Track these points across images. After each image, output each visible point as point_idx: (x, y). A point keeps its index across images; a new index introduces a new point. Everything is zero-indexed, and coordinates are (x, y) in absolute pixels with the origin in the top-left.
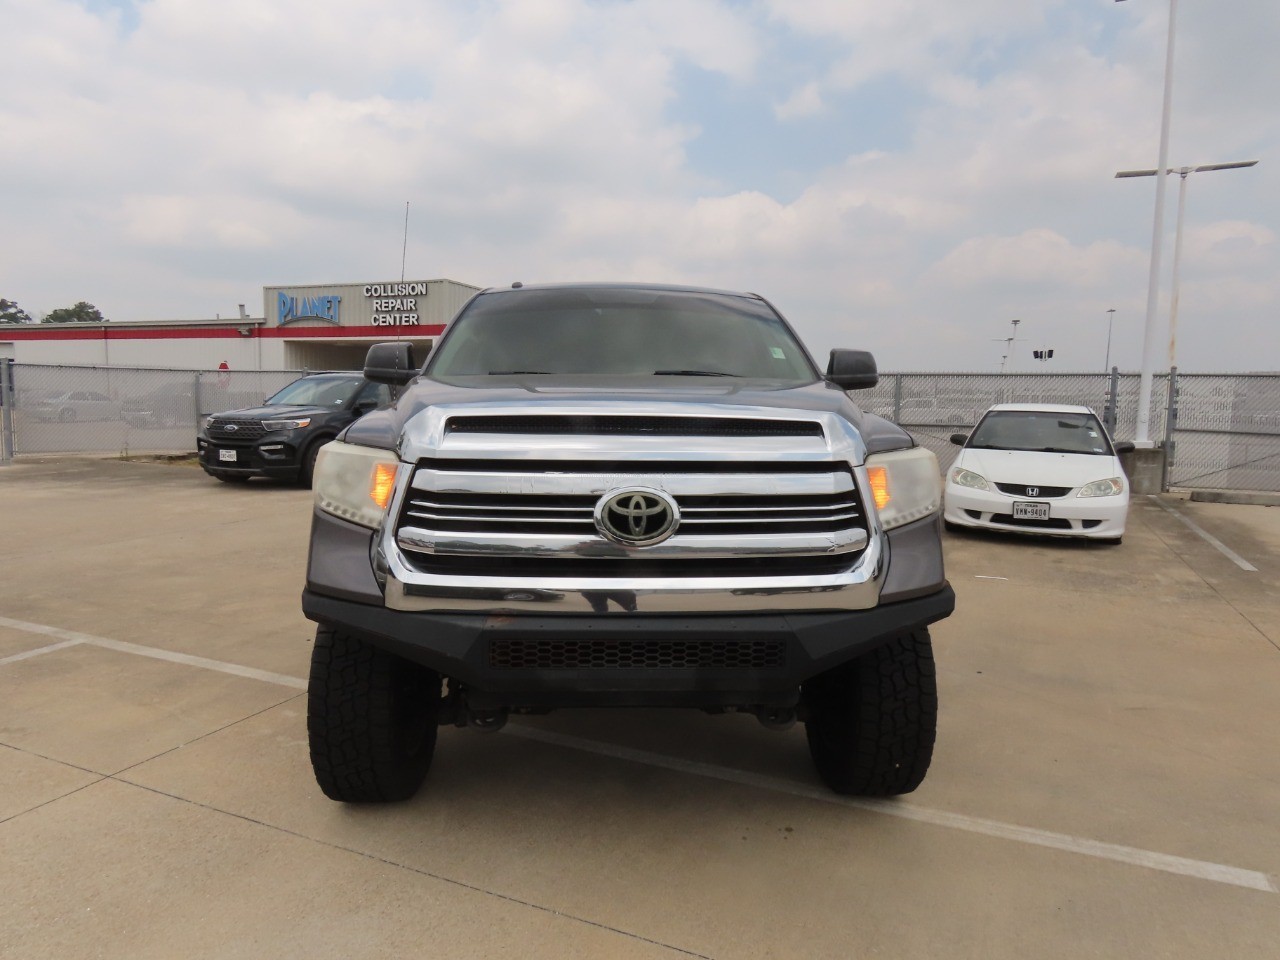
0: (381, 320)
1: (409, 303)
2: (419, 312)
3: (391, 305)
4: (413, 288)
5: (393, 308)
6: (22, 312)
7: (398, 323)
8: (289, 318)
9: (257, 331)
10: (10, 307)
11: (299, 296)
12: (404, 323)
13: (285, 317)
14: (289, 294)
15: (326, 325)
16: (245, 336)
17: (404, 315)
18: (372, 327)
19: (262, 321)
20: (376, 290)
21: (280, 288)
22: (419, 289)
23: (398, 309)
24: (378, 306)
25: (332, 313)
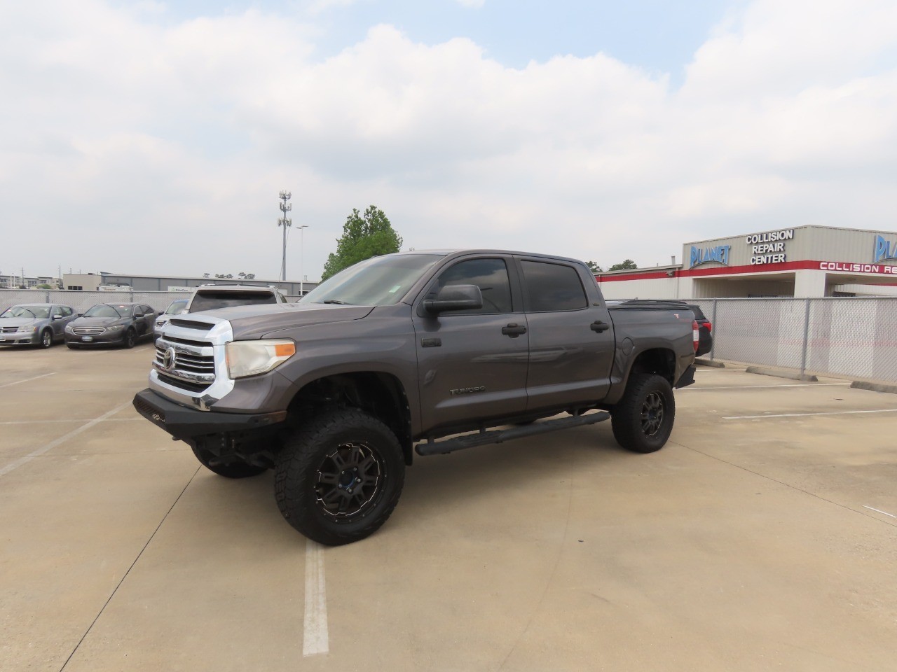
0: (757, 260)
1: (778, 246)
2: (786, 253)
3: (765, 249)
4: (783, 235)
5: (766, 251)
6: (598, 267)
7: (769, 262)
8: (697, 263)
9: (677, 273)
10: (593, 265)
11: (704, 248)
12: (774, 262)
13: (694, 262)
14: (698, 247)
15: (719, 266)
16: (671, 277)
17: (774, 256)
18: (751, 266)
19: (680, 266)
20: (755, 238)
21: (692, 243)
22: (788, 235)
23: (771, 251)
24: (756, 250)
25: (724, 258)
